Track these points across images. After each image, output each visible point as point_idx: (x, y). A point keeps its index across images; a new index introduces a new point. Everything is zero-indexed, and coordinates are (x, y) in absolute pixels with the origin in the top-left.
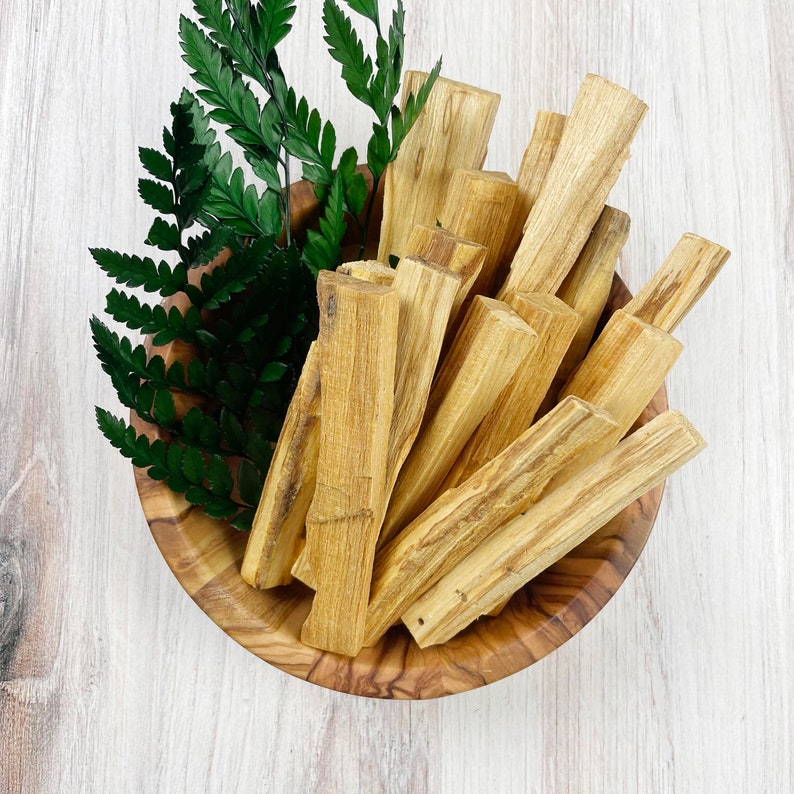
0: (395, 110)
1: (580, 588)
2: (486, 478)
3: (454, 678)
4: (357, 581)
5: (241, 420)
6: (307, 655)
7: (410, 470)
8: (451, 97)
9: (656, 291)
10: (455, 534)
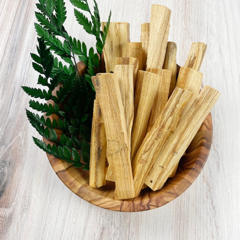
0: (101, 32)
1: (198, 157)
2: (158, 123)
3: (167, 197)
4: (128, 171)
5: (78, 138)
6: (118, 203)
7: (134, 132)
8: (116, 26)
9: (190, 61)
10: (154, 145)
